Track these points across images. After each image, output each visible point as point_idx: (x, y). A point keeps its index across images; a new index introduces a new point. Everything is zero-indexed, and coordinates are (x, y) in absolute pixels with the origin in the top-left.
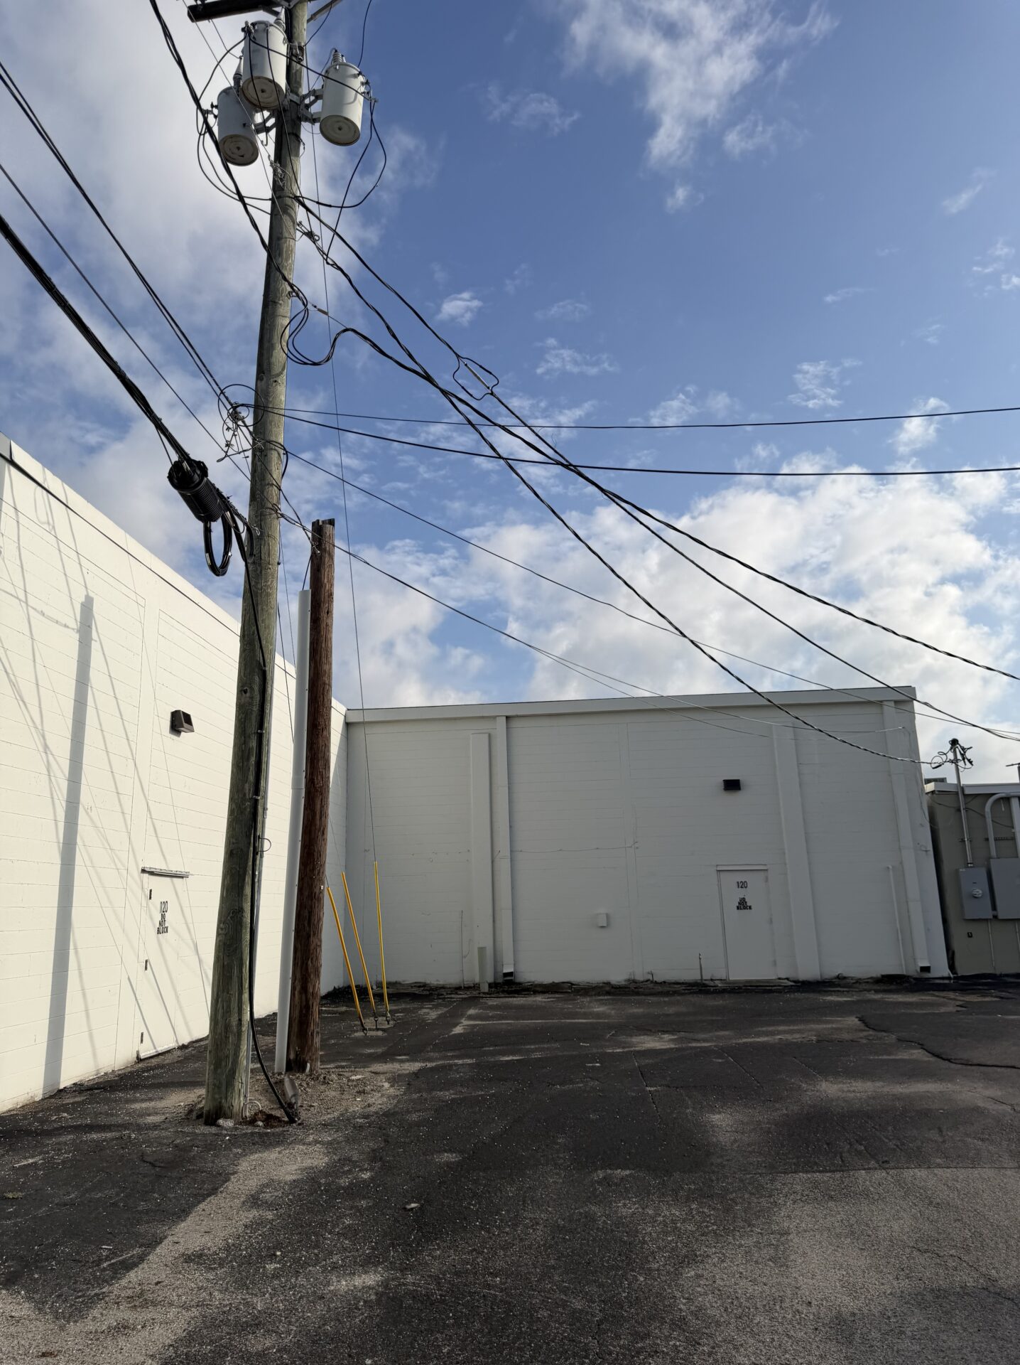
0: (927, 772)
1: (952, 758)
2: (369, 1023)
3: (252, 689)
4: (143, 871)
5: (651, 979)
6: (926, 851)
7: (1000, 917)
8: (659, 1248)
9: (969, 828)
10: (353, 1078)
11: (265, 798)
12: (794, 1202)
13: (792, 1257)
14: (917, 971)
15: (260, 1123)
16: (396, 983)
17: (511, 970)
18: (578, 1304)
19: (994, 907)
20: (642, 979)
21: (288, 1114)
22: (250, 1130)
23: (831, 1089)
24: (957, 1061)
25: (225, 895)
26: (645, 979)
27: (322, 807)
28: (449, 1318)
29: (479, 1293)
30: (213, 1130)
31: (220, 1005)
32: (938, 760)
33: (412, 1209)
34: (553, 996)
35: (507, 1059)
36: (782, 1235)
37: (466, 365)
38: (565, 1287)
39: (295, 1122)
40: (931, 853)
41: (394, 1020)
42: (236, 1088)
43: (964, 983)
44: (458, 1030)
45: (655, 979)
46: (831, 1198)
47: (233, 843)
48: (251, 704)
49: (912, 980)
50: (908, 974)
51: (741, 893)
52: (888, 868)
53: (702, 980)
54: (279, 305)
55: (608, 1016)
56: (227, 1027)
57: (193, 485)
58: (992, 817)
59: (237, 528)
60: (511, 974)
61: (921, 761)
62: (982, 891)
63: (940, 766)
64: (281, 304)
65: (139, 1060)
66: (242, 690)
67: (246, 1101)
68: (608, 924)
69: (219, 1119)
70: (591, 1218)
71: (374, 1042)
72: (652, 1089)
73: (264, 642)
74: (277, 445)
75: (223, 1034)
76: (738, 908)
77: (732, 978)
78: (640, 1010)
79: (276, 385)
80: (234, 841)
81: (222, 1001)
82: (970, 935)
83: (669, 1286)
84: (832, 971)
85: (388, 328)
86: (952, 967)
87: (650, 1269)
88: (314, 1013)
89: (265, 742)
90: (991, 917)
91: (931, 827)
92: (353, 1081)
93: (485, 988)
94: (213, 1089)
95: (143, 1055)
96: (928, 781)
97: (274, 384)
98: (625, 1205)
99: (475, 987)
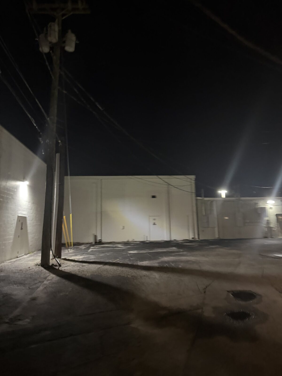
7: (210, 227)
20: (130, 241)
21: (59, 264)
40: (196, 212)
43: (201, 241)
44: (89, 251)
45: (134, 241)
50: (189, 239)
51: (154, 221)
53: (144, 241)
55: (123, 248)
60: (100, 240)
68: (124, 228)
71: (71, 253)
76: (153, 225)
77: (151, 240)
84: (173, 239)
86: (199, 238)
95: (18, 256)
99: (91, 243)
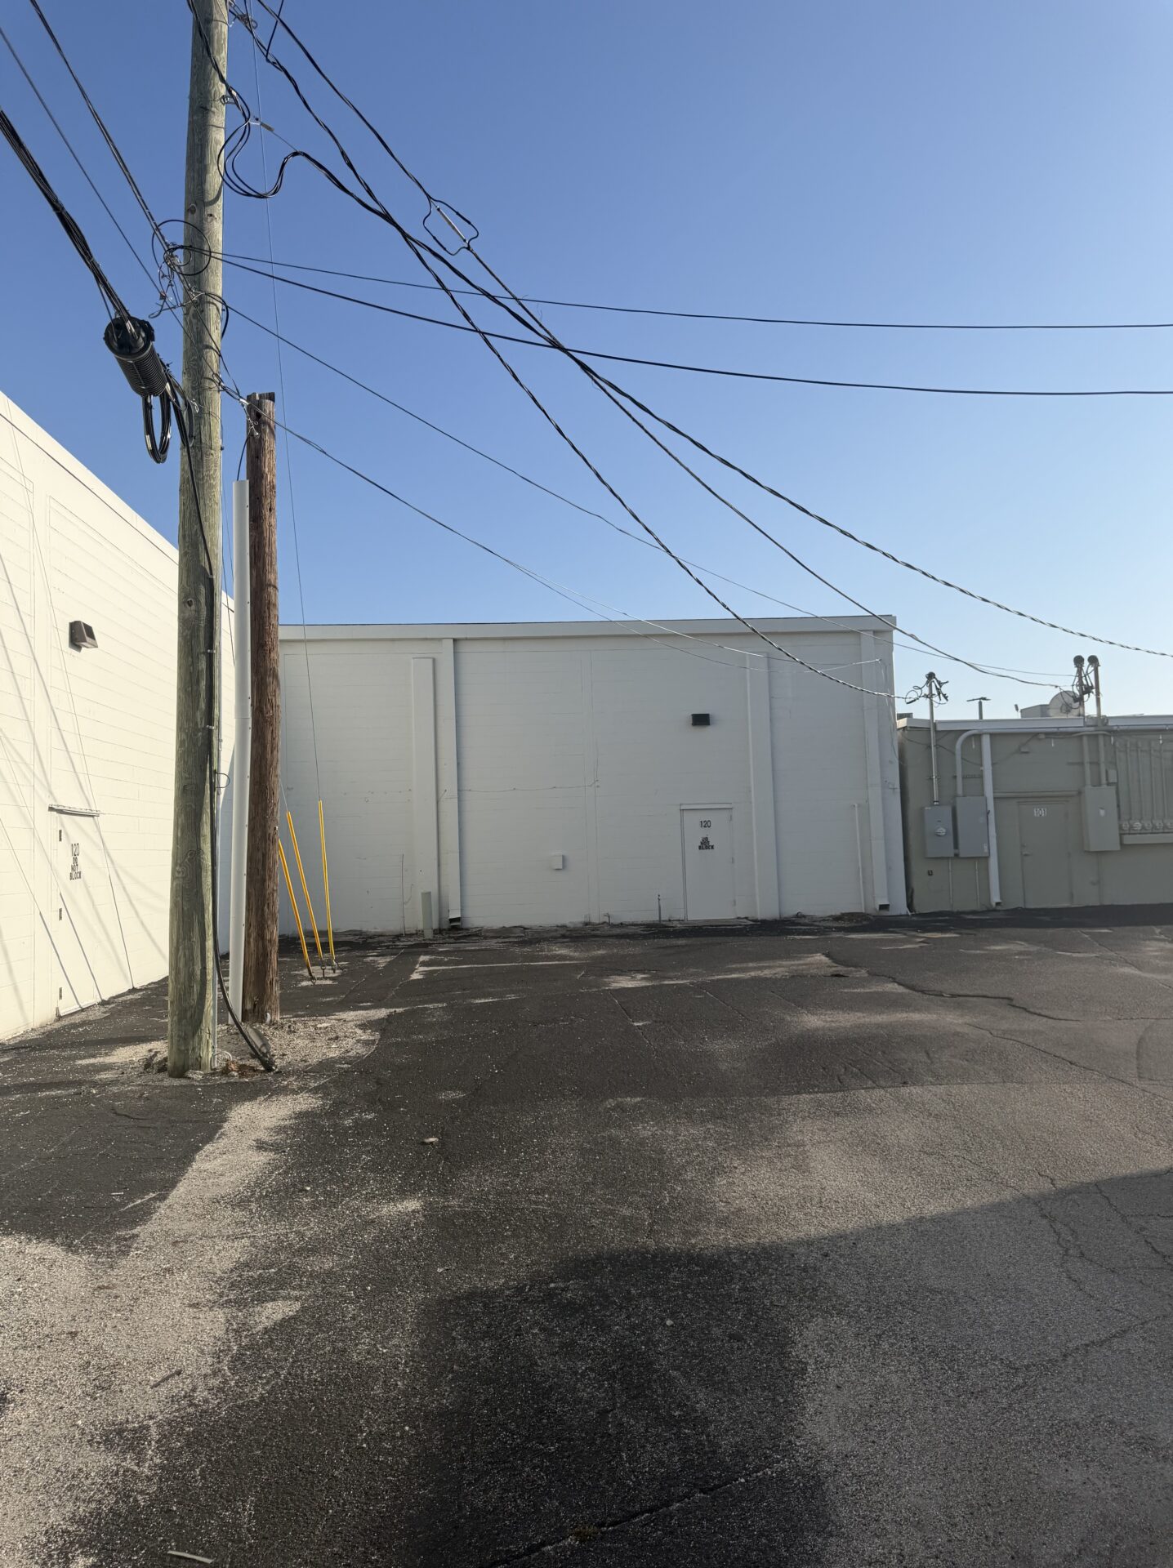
0: (901, 707)
1: (927, 693)
2: (316, 971)
3: (198, 601)
4: (51, 809)
5: (608, 921)
6: (894, 789)
7: (961, 856)
8: (686, 1162)
9: (938, 766)
10: (319, 1026)
11: (219, 727)
12: (803, 1119)
13: (812, 1165)
14: (875, 909)
15: (236, 1074)
17: (458, 915)
18: (626, 1212)
19: (956, 846)
20: (597, 922)
21: (263, 1063)
22: (224, 1080)
23: (813, 1021)
24: (930, 993)
25: (179, 835)
26: (602, 921)
27: (273, 739)
28: (507, 1230)
29: (527, 1209)
30: (184, 1082)
31: (181, 952)
32: (914, 695)
33: (431, 1143)
34: (503, 940)
35: (480, 1001)
36: (798, 1146)
37: (439, 210)
38: (609, 1199)
39: (272, 1070)
40: (898, 791)
41: (339, 968)
42: (204, 1039)
43: (919, 921)
44: (415, 976)
45: (612, 921)
46: (838, 1114)
47: (186, 778)
48: (198, 618)
49: (872, 918)
50: (869, 912)
51: (704, 832)
52: (854, 806)
53: (660, 921)
54: (211, 113)
55: (571, 958)
56: (191, 975)
57: (137, 350)
58: (962, 754)
59: (176, 406)
60: (458, 920)
61: (896, 695)
62: (944, 828)
63: (914, 701)
64: (214, 113)
65: (59, 1018)
66: (185, 600)
67: (214, 1052)
68: (564, 866)
69: (188, 1070)
70: (614, 1142)
71: (326, 991)
72: (641, 1024)
73: (209, 545)
74: (216, 297)
75: (187, 983)
76: (700, 848)
77: (691, 917)
78: (604, 952)
79: (212, 220)
80: (187, 776)
81: (184, 949)
82: (930, 873)
83: (706, 1193)
84: (790, 911)
85: (343, 153)
86: (910, 906)
87: (685, 1180)
88: (273, 961)
89: (216, 664)
90: (952, 855)
91: (900, 764)
92: (320, 1028)
93: (429, 935)
94: (179, 1041)
95: (63, 1012)
96: (901, 716)
97: (210, 219)
98: (644, 1128)
99: (419, 933)
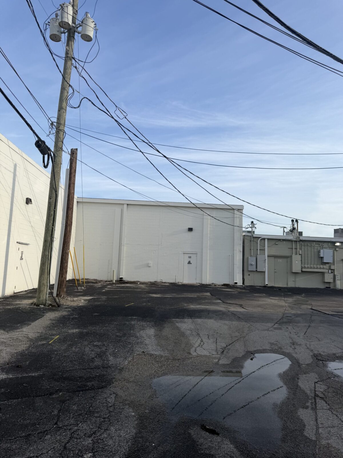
1: (251, 226)
2: (79, 288)
3: (53, 198)
4: (17, 242)
5: (161, 281)
7: (258, 270)
9: (253, 246)
10: (74, 299)
14: (233, 283)
15: (51, 306)
16: (88, 279)
17: (122, 277)
19: (256, 268)
20: (159, 281)
21: (58, 305)
22: (48, 308)
24: (226, 303)
25: (43, 251)
27: (70, 229)
34: (133, 284)
35: (115, 297)
39: (59, 307)
40: (242, 251)
41: (86, 287)
43: (245, 287)
48: (52, 202)
50: (231, 284)
51: (189, 259)
52: (230, 255)
53: (175, 282)
57: (41, 146)
58: (259, 243)
59: (51, 155)
62: (254, 263)
63: (248, 228)
64: (66, 89)
66: (50, 198)
68: (151, 266)
71: (80, 292)
73: (56, 186)
74: (63, 130)
76: (188, 263)
77: (184, 283)
78: (155, 288)
82: (249, 275)
84: (211, 282)
86: (243, 283)
89: (55, 213)
90: (255, 270)
91: (243, 245)
95: (15, 292)
96: (244, 232)
97: (63, 113)
99: (112, 281)
